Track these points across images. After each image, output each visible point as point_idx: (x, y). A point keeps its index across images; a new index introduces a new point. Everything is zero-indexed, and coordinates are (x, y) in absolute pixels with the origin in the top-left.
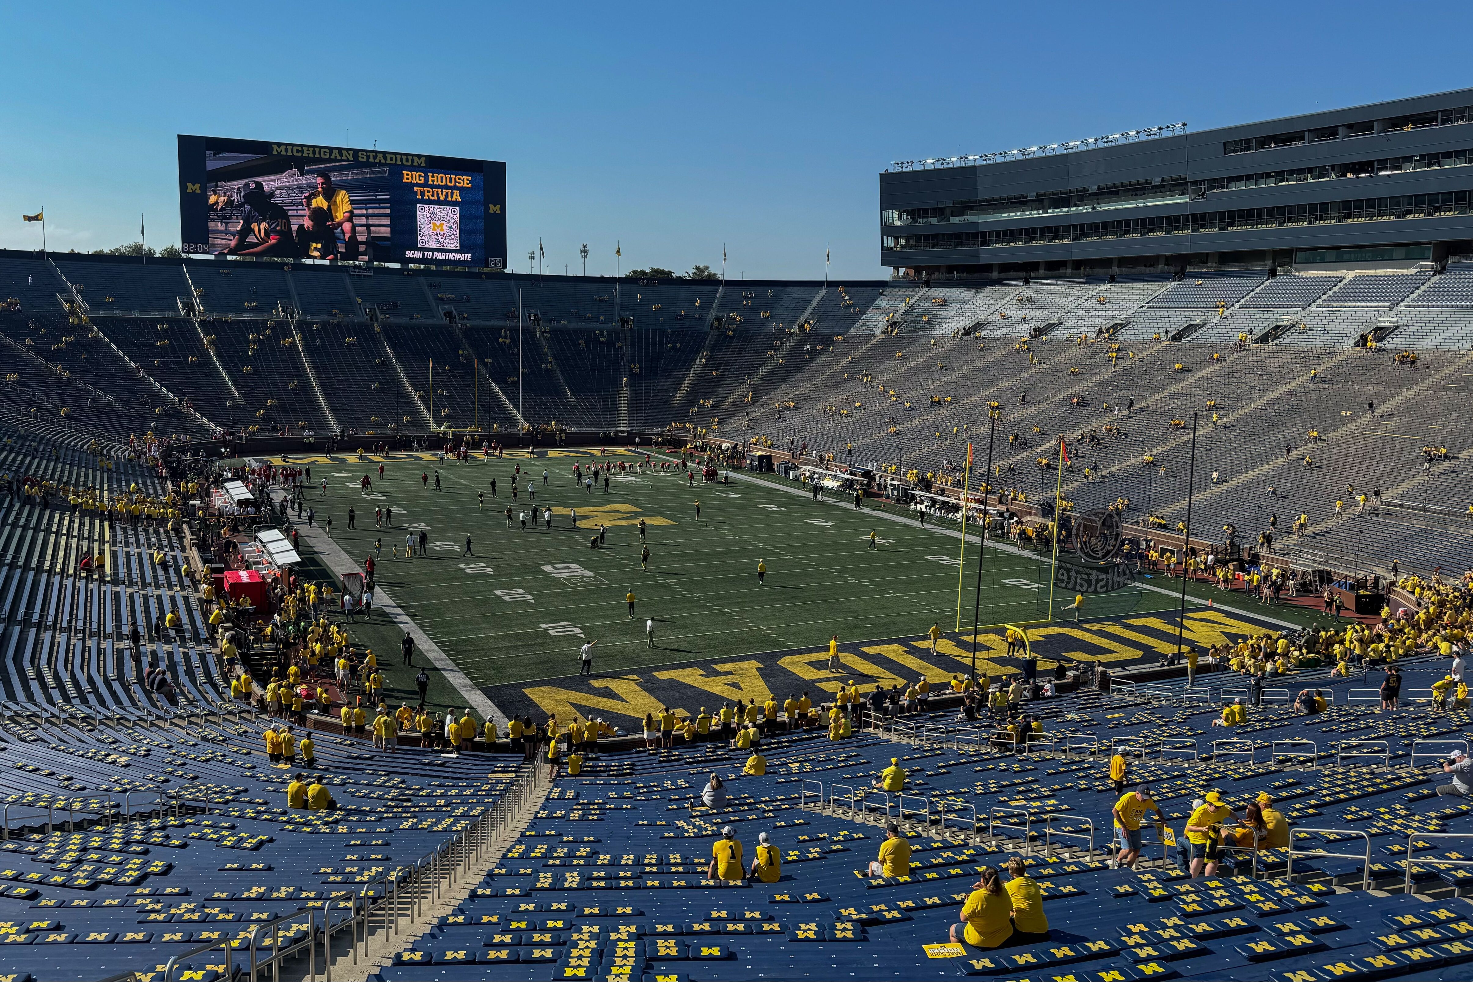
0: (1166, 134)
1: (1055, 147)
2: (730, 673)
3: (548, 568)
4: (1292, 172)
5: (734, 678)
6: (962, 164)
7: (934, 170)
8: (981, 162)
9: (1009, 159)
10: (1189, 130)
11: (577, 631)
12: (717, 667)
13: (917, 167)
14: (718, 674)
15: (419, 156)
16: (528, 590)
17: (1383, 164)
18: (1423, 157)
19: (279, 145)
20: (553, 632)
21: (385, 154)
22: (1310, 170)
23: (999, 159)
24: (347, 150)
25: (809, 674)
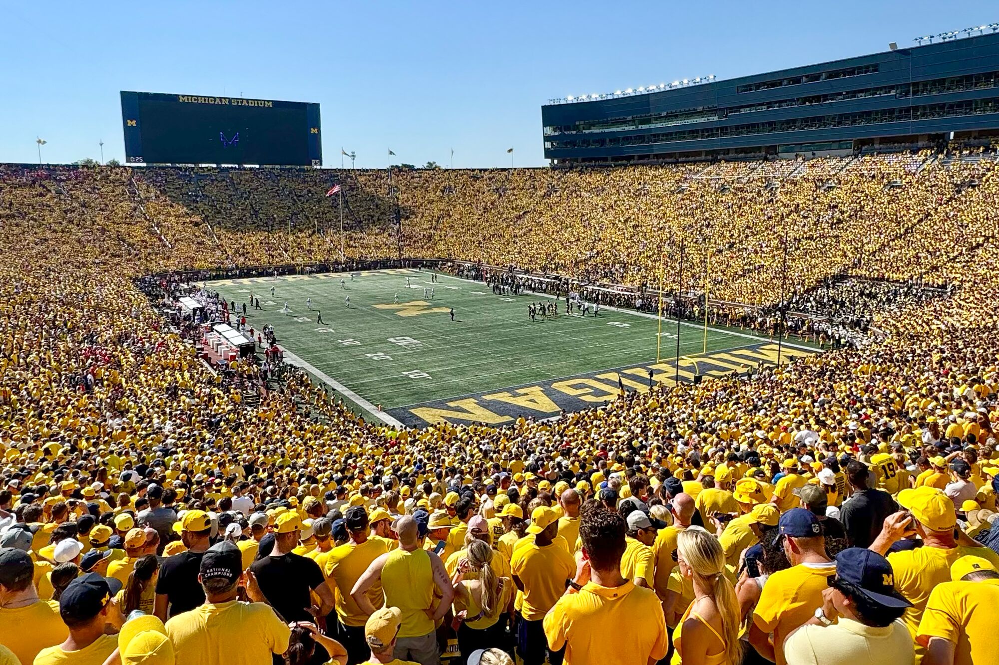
0: (704, 82)
1: (642, 90)
2: (527, 394)
3: (392, 340)
4: (776, 102)
5: (530, 397)
6: (588, 100)
7: (573, 104)
8: (599, 99)
9: (616, 97)
10: (717, 80)
11: (426, 375)
12: (518, 391)
13: (563, 102)
14: (520, 395)
15: (268, 101)
16: (386, 353)
17: (826, 97)
18: (847, 93)
19: (183, 96)
20: (412, 376)
21: (247, 100)
22: (785, 101)
23: (610, 97)
24: (225, 98)
25: (573, 392)
